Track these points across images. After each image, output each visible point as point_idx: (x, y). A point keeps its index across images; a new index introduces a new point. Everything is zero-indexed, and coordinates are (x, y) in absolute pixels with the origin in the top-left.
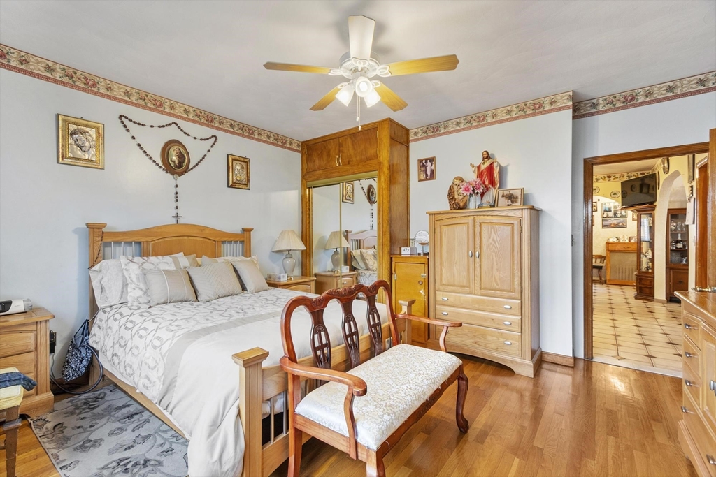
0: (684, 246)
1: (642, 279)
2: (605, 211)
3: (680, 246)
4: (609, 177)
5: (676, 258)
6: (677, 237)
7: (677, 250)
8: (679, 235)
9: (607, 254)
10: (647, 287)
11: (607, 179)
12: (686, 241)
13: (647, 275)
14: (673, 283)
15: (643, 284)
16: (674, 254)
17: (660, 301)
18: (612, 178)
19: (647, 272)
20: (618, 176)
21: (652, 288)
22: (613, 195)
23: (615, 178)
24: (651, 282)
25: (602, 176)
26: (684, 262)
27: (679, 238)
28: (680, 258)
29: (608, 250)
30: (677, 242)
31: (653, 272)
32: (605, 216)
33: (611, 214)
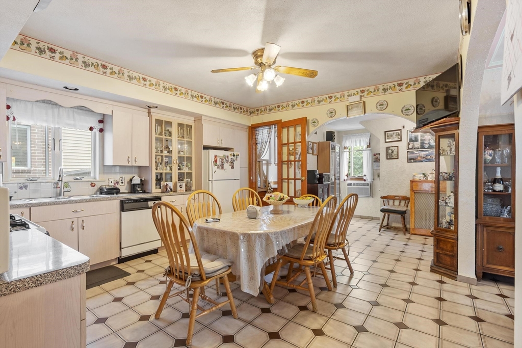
0: (506, 188)
1: (441, 240)
2: (411, 140)
3: (499, 187)
4: (400, 85)
5: (492, 206)
6: (495, 172)
7: (495, 195)
8: (499, 170)
9: (411, 195)
10: (447, 255)
11: (398, 88)
12: (508, 180)
13: (448, 235)
14: (488, 250)
15: (442, 249)
16: (490, 200)
17: (467, 280)
18: (404, 86)
19: (447, 230)
20: (411, 82)
21: (455, 256)
22: (405, 111)
23: (408, 86)
24: (453, 247)
25: (391, 85)
26: (506, 215)
27: (499, 175)
28: (499, 207)
29: (412, 190)
30: (495, 181)
31: (456, 231)
32: (411, 146)
33: (417, 144)
